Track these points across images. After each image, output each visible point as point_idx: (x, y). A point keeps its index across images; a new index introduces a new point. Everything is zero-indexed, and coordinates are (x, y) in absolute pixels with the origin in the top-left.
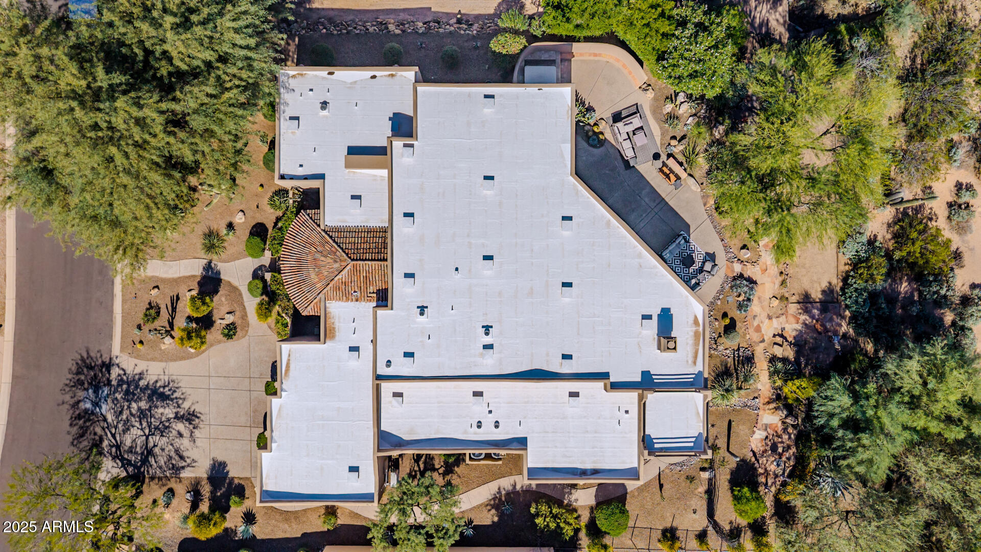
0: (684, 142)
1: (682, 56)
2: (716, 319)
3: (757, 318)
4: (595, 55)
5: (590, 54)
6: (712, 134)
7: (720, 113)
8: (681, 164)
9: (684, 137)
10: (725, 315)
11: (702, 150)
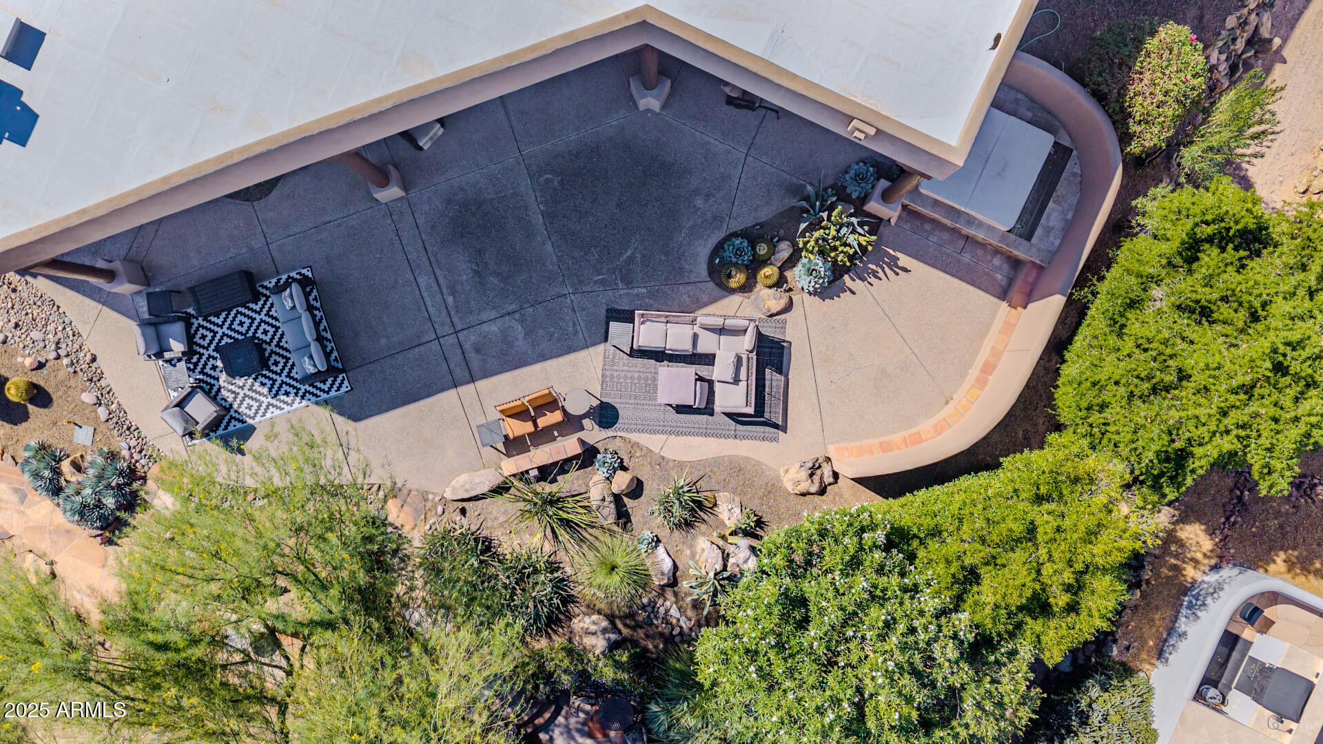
0: (610, 510)
1: (876, 597)
2: (41, 366)
3: (14, 498)
4: (988, 369)
5: (996, 354)
6: (592, 609)
7: (642, 663)
8: (546, 473)
9: (623, 516)
10: (40, 396)
11: (561, 555)
